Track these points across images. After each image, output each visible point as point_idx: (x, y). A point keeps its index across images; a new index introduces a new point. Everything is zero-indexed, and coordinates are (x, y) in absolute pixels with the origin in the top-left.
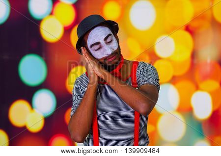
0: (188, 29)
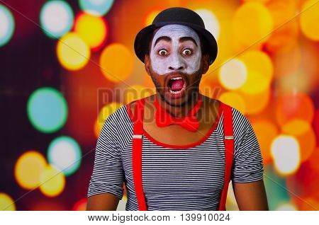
0: (265, 49)
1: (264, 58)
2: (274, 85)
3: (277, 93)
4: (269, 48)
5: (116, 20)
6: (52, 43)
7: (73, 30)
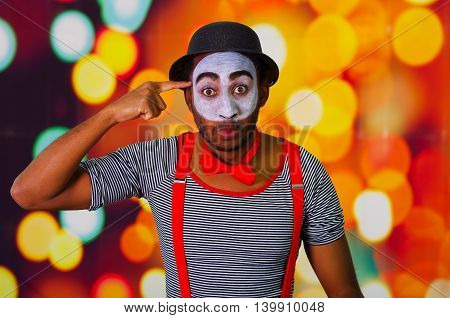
0: (346, 76)
1: (346, 88)
2: (358, 124)
3: (361, 135)
4: (352, 76)
5: (150, 38)
6: (66, 69)
7: (93, 51)
